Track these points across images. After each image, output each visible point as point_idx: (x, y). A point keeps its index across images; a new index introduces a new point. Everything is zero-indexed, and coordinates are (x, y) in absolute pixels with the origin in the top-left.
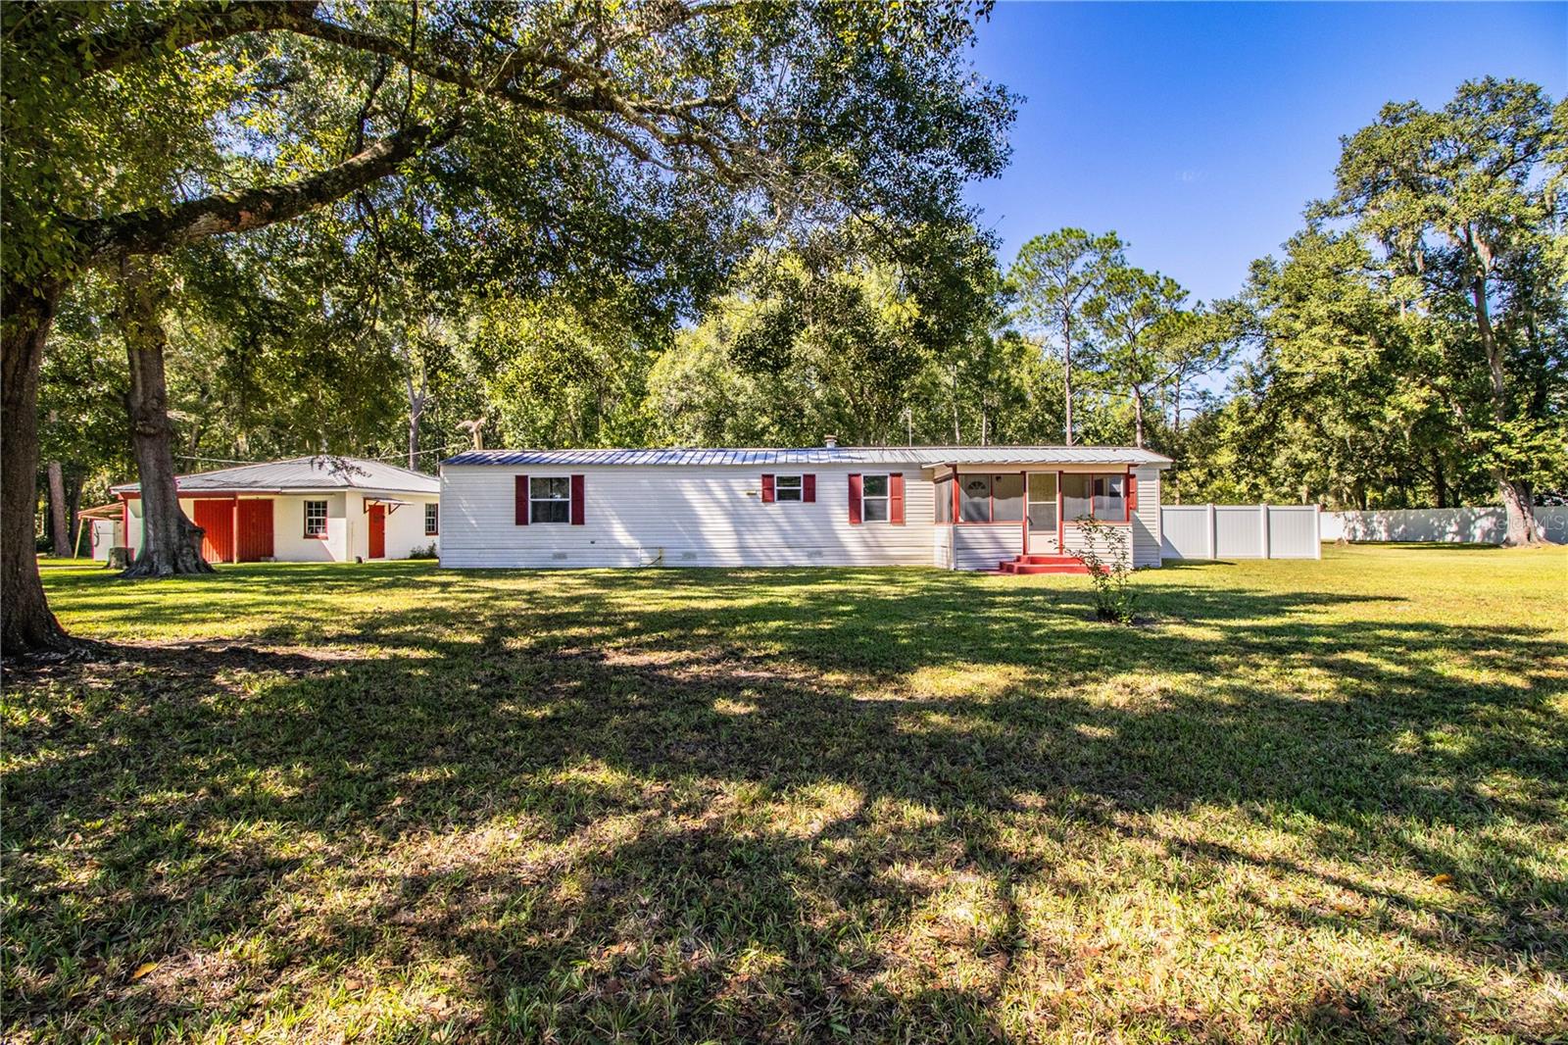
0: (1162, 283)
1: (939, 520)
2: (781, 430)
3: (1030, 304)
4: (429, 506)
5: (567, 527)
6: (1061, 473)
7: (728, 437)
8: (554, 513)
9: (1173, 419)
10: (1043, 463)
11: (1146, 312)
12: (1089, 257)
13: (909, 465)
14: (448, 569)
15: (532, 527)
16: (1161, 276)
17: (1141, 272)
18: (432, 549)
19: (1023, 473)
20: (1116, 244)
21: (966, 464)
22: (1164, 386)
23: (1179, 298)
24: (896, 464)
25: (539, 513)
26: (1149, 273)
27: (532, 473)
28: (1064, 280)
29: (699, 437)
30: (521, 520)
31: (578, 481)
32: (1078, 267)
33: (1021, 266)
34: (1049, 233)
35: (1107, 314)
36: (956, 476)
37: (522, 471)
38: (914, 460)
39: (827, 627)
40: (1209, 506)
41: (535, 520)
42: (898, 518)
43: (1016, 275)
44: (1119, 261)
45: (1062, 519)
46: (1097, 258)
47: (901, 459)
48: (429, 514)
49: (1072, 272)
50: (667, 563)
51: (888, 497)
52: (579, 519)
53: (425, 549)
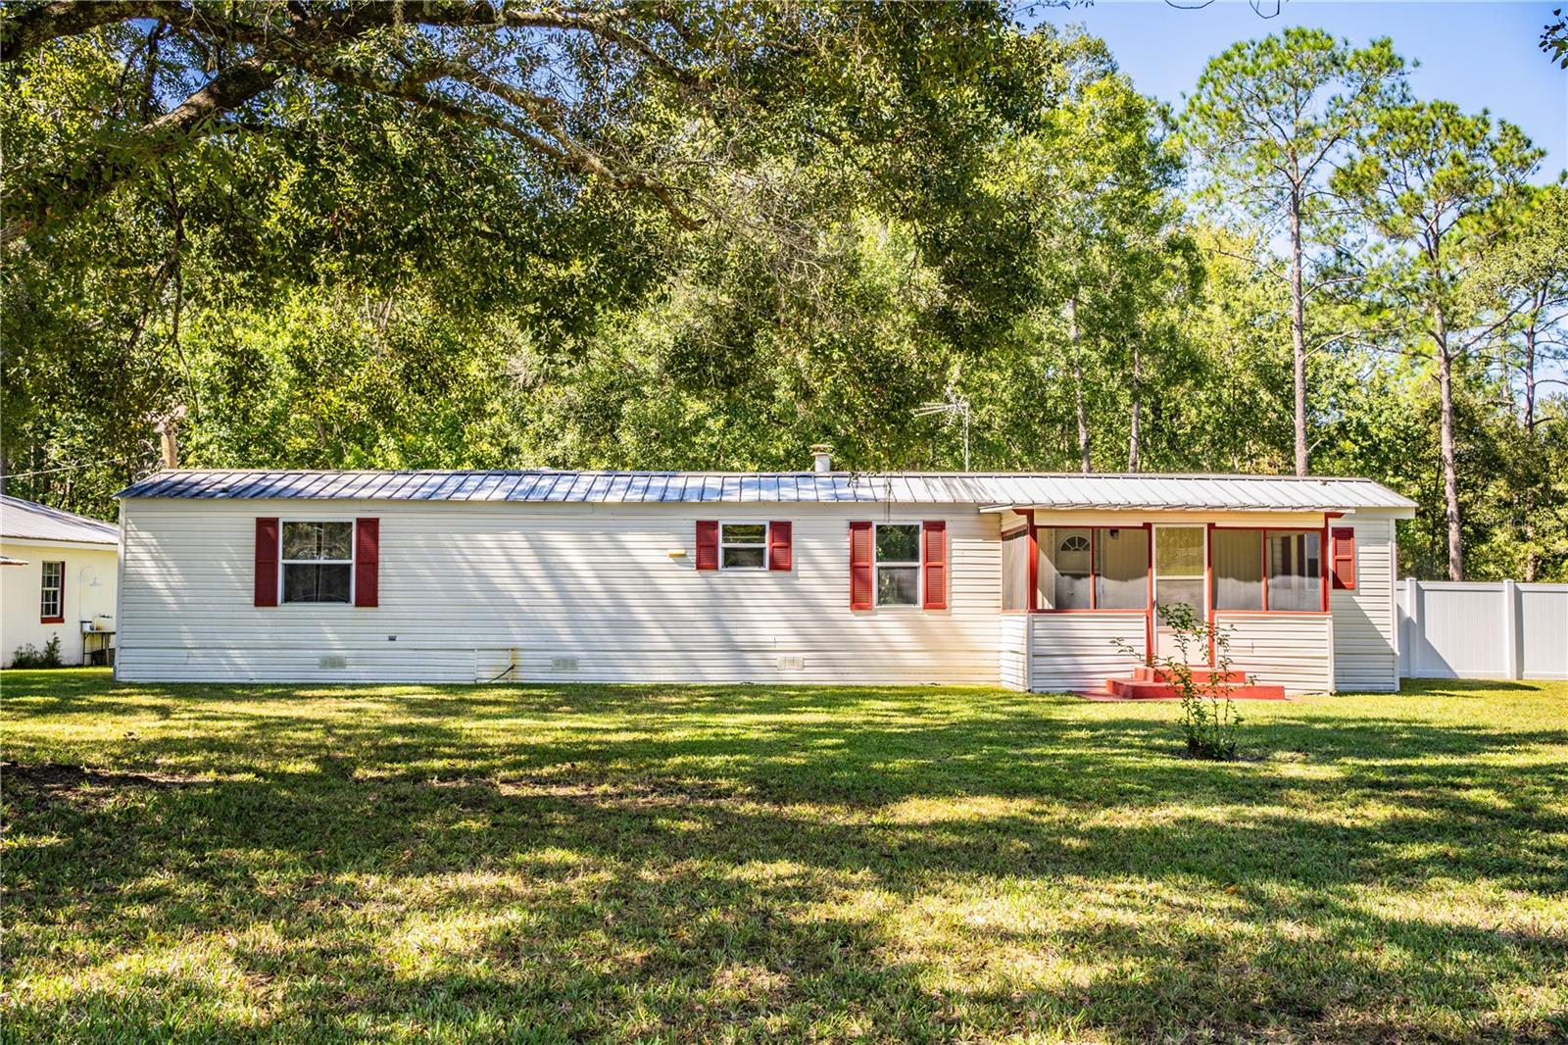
0: (1494, 133)
1: (1008, 605)
2: (729, 424)
3: (1222, 175)
4: (48, 566)
5: (346, 611)
6: (1211, 526)
7: (628, 439)
8: (325, 586)
9: (1522, 403)
10: (1184, 509)
11: (1459, 190)
12: (1337, 86)
13: (956, 507)
14: (130, 685)
15: (285, 610)
16: (1493, 119)
17: (1451, 110)
18: (52, 648)
19: (1148, 526)
20: (1392, 63)
21: (1052, 509)
22: (1504, 335)
23: (1525, 165)
24: (934, 505)
25: (299, 588)
26: (1468, 111)
27: (285, 513)
28: (1290, 131)
29: (571, 437)
30: (264, 597)
31: (370, 527)
32: (1317, 106)
33: (1205, 101)
34: (1261, 38)
35: (1383, 195)
36: (1033, 531)
37: (267, 510)
38: (966, 497)
39: (797, 762)
40: (1507, 585)
41: (288, 599)
42: (935, 600)
43: (1195, 118)
44: (1396, 97)
45: (1214, 606)
46: (1355, 88)
47: (943, 496)
48: (48, 581)
49: (1306, 118)
50: (523, 676)
51: (920, 563)
52: (368, 598)
53: (40, 648)
